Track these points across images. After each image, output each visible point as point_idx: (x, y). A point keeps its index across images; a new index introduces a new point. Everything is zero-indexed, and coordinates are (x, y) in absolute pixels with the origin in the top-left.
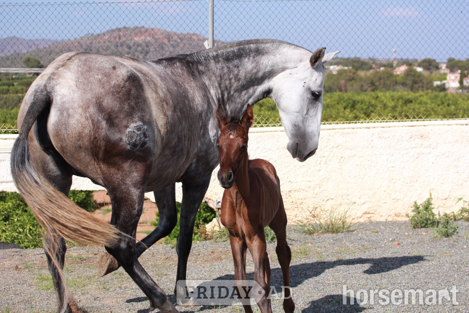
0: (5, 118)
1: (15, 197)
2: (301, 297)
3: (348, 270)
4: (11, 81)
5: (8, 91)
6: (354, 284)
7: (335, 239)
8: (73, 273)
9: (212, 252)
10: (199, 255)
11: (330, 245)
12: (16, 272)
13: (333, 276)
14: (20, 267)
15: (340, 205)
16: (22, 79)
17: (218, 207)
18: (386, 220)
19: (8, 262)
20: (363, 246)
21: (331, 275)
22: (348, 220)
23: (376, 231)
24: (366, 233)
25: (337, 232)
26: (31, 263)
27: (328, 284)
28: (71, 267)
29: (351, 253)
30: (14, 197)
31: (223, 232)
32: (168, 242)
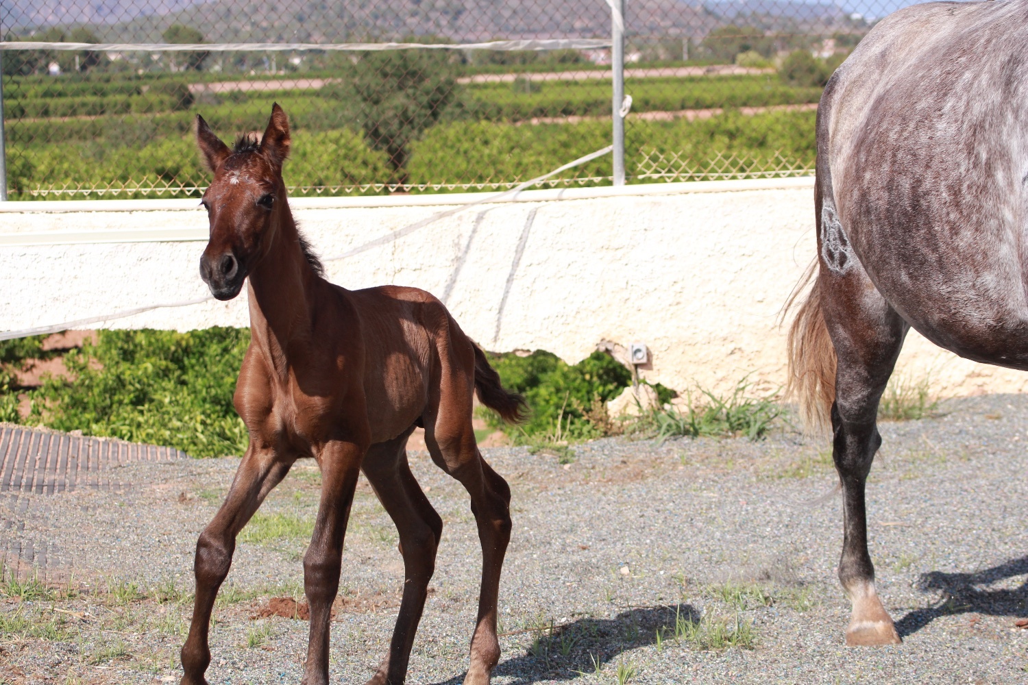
0: (126, 169)
1: (157, 351)
2: (824, 554)
3: (930, 499)
4: (134, 83)
5: (127, 108)
6: (943, 527)
7: (902, 432)
8: (310, 509)
9: (624, 462)
10: (593, 468)
11: (890, 447)
12: (180, 507)
13: (896, 511)
14: (189, 496)
15: (914, 357)
16: (159, 77)
17: (636, 361)
18: (1020, 390)
19: (162, 486)
20: (967, 447)
21: (892, 508)
22: (933, 392)
23: (995, 415)
24: (973, 421)
25: (908, 417)
26: (213, 487)
27: (885, 527)
28: (305, 496)
29: (937, 463)
30: (154, 353)
31: (648, 417)
32: (523, 439)
